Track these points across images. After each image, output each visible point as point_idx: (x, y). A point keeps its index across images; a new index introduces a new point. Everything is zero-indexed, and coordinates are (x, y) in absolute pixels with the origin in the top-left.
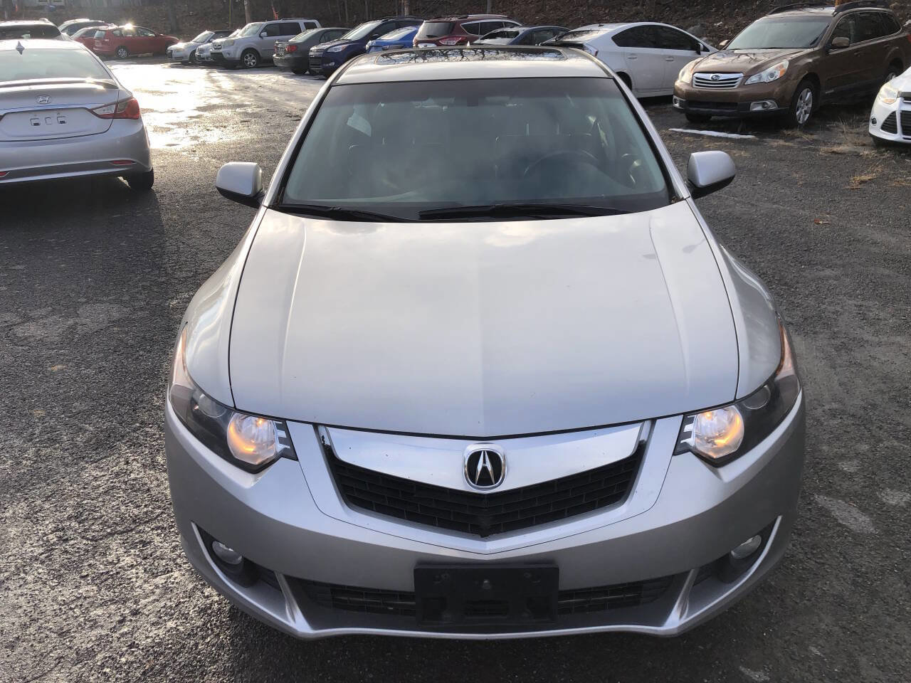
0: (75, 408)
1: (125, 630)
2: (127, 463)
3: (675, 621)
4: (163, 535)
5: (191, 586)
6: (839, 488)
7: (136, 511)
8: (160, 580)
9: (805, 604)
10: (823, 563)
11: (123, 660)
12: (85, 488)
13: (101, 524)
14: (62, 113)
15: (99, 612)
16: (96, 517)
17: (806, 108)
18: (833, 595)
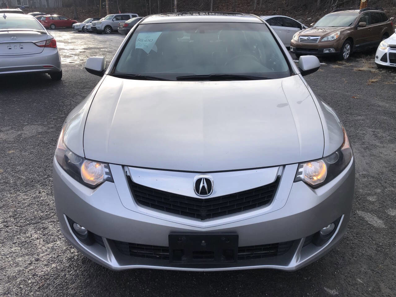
0: (17, 169)
1: (32, 268)
2: (40, 193)
3: (294, 264)
4: (53, 225)
5: (65, 248)
6: (368, 208)
7: (42, 214)
8: (50, 245)
9: (354, 259)
10: (362, 241)
11: (30, 281)
12: (19, 204)
13: (25, 219)
14: (22, 44)
15: (20, 259)
16: (23, 216)
17: (347, 52)
18: (367, 255)
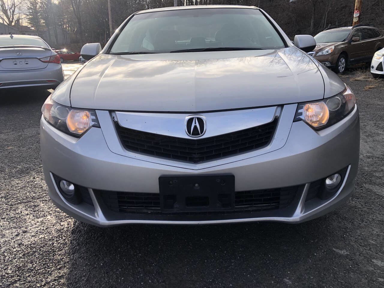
0: (14, 160)
1: (19, 238)
2: (34, 178)
3: (298, 215)
4: (45, 203)
5: (55, 222)
6: (375, 182)
7: (34, 195)
8: (40, 220)
9: (364, 224)
10: (371, 209)
11: (15, 250)
12: (12, 187)
13: (16, 199)
14: (27, 60)
15: (7, 232)
16: (14, 197)
17: (343, 66)
18: (378, 221)
